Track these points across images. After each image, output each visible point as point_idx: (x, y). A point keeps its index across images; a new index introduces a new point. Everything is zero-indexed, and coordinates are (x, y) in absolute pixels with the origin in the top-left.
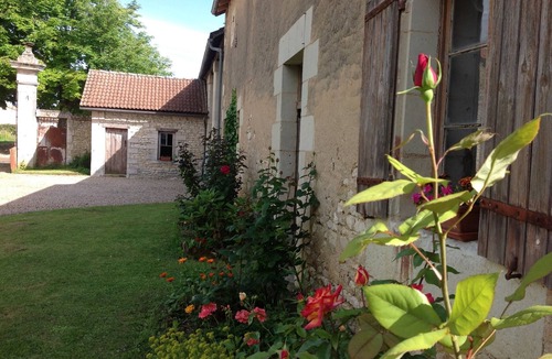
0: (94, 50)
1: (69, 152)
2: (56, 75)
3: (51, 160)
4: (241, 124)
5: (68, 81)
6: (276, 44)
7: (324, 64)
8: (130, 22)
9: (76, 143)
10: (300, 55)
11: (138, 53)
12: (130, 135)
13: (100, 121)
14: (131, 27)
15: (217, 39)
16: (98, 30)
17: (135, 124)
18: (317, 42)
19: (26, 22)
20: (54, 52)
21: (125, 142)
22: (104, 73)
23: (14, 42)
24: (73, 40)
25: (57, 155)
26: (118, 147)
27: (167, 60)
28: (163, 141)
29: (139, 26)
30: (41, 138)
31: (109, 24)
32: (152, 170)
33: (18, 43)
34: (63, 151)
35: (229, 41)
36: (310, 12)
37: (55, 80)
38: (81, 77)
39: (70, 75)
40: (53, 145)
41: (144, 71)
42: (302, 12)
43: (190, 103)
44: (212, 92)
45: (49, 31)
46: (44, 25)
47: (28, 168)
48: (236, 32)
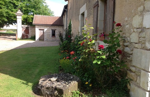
0: (35, 10)
1: (30, 35)
2: (26, 16)
3: (26, 37)
4: (72, 27)
5: (28, 18)
6: (79, 10)
7: (88, 15)
8: (43, 2)
9: (31, 33)
10: (84, 12)
11: (46, 10)
12: (45, 31)
13: (38, 28)
14: (43, 3)
15: (66, 7)
16: (36, 5)
17: (46, 28)
18: (87, 10)
19: (18, 3)
20: (25, 10)
21: (44, 32)
22: (38, 16)
23: (15, 8)
24: (29, 7)
25: (27, 36)
26: (42, 34)
27: (53, 12)
28: (53, 32)
29: (45, 3)
30: (23, 32)
31: (38, 3)
32: (50, 39)
33: (16, 8)
34: (28, 35)
35: (69, 8)
36: (85, 4)
37: (25, 17)
38: (32, 16)
39: (29, 16)
40: (26, 34)
41: (47, 15)
42: (84, 4)
43: (59, 23)
44: (65, 20)
45: (24, 5)
46: (22, 4)
47: (20, 39)
48: (71, 6)
